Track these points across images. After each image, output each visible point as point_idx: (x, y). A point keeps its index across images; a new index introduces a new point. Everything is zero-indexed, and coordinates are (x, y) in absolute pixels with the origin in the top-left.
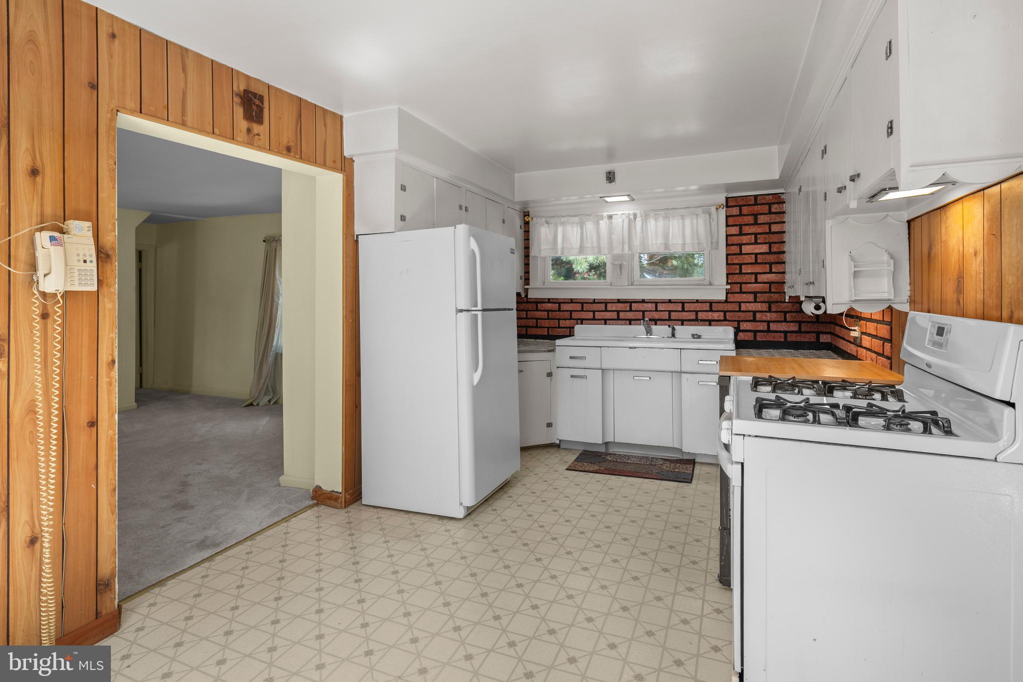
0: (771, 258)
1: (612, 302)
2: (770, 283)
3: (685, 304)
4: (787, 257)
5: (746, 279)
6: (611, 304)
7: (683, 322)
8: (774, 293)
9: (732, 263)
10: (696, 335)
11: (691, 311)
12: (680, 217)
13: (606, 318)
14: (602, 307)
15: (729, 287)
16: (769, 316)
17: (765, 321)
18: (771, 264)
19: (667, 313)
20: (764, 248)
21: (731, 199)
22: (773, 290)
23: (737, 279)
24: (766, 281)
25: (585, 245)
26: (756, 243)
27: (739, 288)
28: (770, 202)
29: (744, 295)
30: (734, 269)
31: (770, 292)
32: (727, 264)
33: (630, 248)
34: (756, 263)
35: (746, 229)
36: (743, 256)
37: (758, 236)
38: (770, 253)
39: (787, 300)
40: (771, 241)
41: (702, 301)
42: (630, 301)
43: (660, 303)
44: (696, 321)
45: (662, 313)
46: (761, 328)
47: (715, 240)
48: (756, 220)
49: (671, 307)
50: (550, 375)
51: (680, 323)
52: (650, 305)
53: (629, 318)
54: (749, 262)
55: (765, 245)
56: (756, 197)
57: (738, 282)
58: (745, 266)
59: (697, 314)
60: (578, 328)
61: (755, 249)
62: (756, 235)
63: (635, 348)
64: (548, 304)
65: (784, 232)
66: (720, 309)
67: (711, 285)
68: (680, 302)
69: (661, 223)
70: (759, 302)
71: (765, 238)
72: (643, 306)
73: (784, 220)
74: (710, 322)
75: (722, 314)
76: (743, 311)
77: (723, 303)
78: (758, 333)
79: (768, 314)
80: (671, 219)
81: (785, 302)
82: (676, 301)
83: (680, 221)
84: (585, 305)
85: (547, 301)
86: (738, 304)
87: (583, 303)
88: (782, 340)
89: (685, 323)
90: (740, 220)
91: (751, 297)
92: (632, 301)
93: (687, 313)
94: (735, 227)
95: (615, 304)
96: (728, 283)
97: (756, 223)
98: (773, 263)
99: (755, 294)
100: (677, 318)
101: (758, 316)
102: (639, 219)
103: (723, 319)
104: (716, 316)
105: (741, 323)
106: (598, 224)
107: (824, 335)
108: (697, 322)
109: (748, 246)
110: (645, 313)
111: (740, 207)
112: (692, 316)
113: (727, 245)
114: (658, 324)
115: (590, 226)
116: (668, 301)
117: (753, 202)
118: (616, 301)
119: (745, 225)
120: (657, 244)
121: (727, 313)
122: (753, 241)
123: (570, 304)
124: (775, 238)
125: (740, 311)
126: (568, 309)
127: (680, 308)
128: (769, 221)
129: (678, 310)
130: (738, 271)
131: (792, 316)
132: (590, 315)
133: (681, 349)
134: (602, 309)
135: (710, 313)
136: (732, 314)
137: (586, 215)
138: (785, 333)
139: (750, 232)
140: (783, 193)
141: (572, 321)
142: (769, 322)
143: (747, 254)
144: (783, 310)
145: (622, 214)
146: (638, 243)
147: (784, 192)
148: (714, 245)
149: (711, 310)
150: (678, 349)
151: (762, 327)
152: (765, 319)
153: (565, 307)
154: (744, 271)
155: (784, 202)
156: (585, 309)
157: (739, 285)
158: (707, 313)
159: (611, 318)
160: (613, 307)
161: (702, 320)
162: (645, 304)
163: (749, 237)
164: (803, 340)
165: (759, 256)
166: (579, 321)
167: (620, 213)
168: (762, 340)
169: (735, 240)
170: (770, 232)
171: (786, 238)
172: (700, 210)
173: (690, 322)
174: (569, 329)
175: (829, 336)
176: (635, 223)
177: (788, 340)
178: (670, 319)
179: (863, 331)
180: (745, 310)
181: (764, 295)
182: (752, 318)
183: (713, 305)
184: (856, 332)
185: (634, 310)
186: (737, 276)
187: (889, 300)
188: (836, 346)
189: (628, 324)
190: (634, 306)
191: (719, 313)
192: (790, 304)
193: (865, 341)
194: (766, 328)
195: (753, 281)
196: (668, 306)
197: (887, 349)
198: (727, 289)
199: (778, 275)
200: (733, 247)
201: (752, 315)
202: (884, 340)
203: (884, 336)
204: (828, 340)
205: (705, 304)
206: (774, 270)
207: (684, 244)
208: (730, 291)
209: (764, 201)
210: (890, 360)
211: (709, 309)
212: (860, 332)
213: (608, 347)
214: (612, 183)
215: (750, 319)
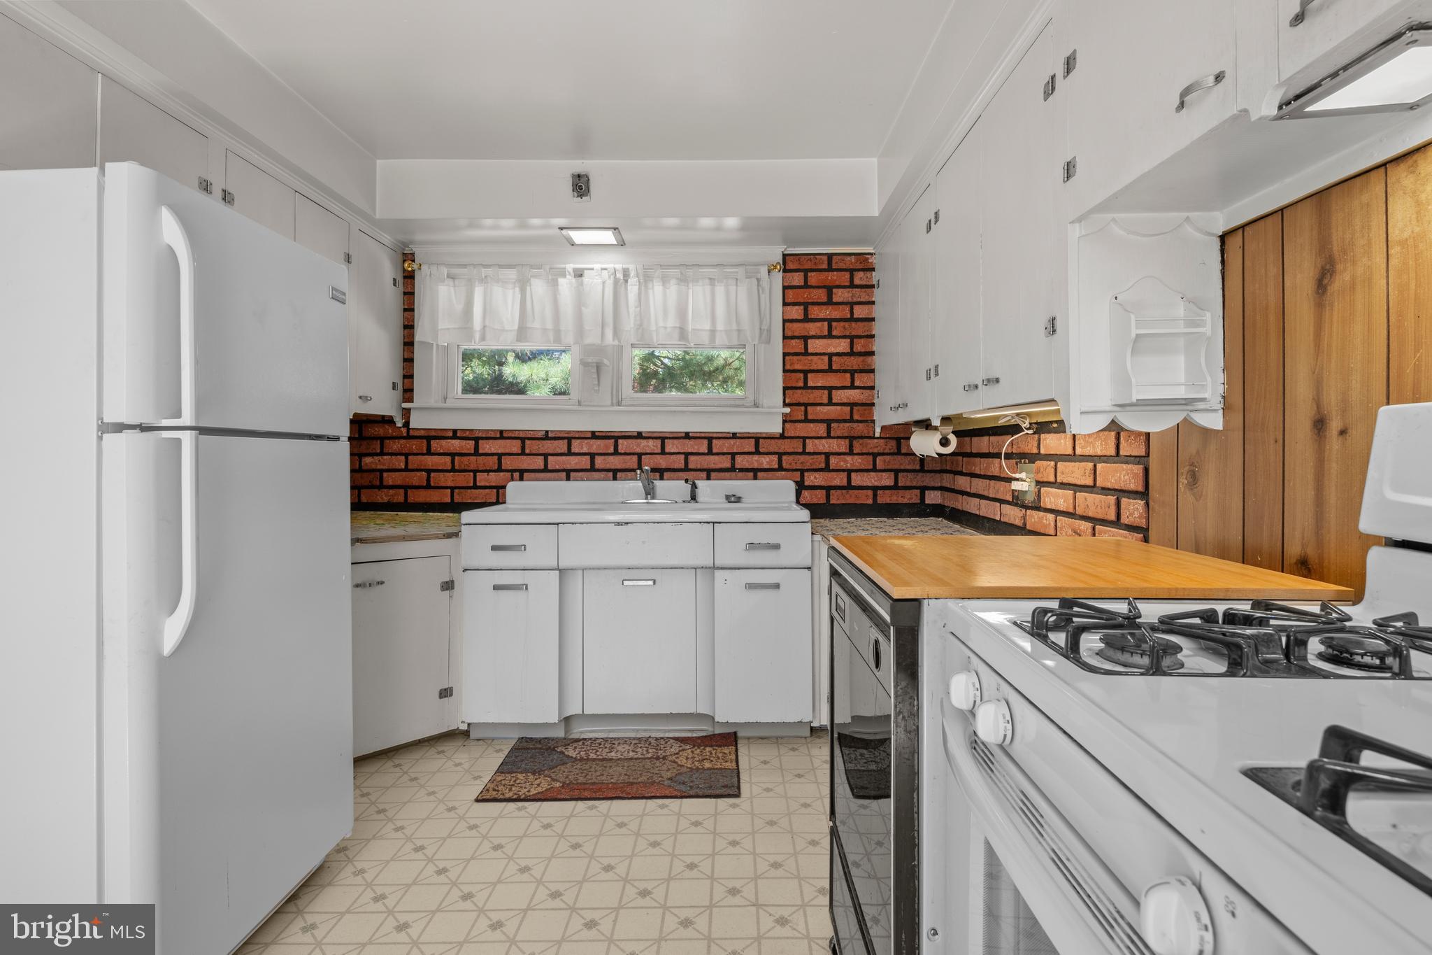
0: (854, 362)
1: (582, 436)
2: (852, 405)
3: (714, 441)
4: (878, 362)
5: (815, 399)
6: (578, 441)
7: (709, 473)
8: (858, 421)
9: (791, 369)
10: (734, 496)
11: (724, 454)
12: (707, 281)
13: (569, 467)
14: (562, 446)
15: (787, 410)
16: (850, 462)
18: (853, 373)
19: (683, 457)
20: (842, 346)
21: (792, 257)
22: (856, 417)
23: (800, 396)
24: (845, 401)
25: (529, 325)
26: (830, 336)
27: (803, 413)
28: (852, 267)
29: (812, 425)
30: (795, 379)
31: (851, 420)
32: (785, 371)
33: (616, 333)
34: (830, 370)
35: (815, 312)
36: (810, 358)
37: (834, 324)
38: (852, 353)
39: (877, 435)
40: (853, 333)
41: (742, 436)
42: (616, 434)
43: (670, 438)
44: (732, 471)
45: (673, 457)
46: (837, 482)
47: (765, 327)
48: (830, 295)
49: (689, 446)
50: (448, 586)
51: (704, 474)
52: (651, 442)
53: (613, 467)
54: (819, 368)
55: (844, 340)
56: (830, 256)
57: (802, 402)
58: (813, 374)
59: (733, 459)
60: (513, 488)
61: (829, 345)
62: (830, 321)
63: (627, 523)
64: (454, 441)
65: (873, 319)
66: (772, 450)
67: (758, 407)
68: (705, 438)
69: (673, 288)
70: (834, 438)
71: (844, 328)
72: (638, 445)
73: (873, 299)
74: (755, 473)
75: (775, 458)
76: (810, 454)
77: (777, 438)
78: (833, 492)
79: (848, 458)
80: (691, 285)
81: (874, 438)
82: (698, 435)
83: (708, 288)
84: (527, 442)
85: (451, 434)
86: (802, 440)
87: (523, 438)
88: (870, 501)
89: (713, 474)
90: (805, 295)
91: (821, 429)
92: (619, 434)
93: (716, 457)
94: (797, 307)
95: (586, 441)
96: (785, 405)
97: (830, 302)
98: (856, 371)
99: (828, 422)
100: (699, 467)
101: (834, 461)
102: (633, 281)
103: (776, 466)
104: (765, 461)
105: (806, 474)
106: (554, 284)
107: (932, 492)
108: (733, 474)
109: (817, 341)
110: (643, 457)
111: (807, 272)
112: (725, 462)
113: (785, 337)
114: (665, 477)
115: (538, 287)
116: (684, 435)
117: (825, 266)
118: (589, 435)
119: (813, 304)
120: (666, 328)
121: (784, 457)
122: (826, 333)
123: (500, 441)
124: (859, 329)
125: (804, 453)
126: (493, 450)
127: (704, 449)
128: (850, 300)
129: (701, 451)
130: (801, 384)
131: (885, 461)
132: (539, 462)
133: (714, 523)
134: (562, 451)
135: (756, 457)
136: (791, 457)
137: (532, 267)
138: (875, 489)
139: (821, 316)
140: (871, 254)
141: (502, 474)
142: (849, 472)
143: (816, 354)
144: (871, 451)
145: (602, 269)
146: (632, 326)
147: (873, 251)
148: (765, 337)
149: (757, 452)
150: (709, 523)
151: (840, 479)
152: (844, 467)
153: (486, 447)
154: (810, 384)
155: (873, 269)
156: (527, 451)
157: (803, 408)
158: (751, 456)
159: (578, 467)
160: (582, 448)
161: (741, 470)
162: (642, 441)
163: (819, 324)
164: (901, 501)
165: (834, 358)
166: (517, 475)
167: (597, 267)
168: (839, 502)
169: (798, 329)
170: (852, 319)
171: (877, 328)
172: (741, 272)
173: (722, 474)
174: (495, 490)
175: (938, 493)
176: (626, 289)
177: (878, 502)
178: (686, 469)
179: (1045, 480)
180: (812, 451)
181: (841, 425)
182: (823, 465)
183: (760, 443)
184: (1023, 483)
185: (623, 452)
186: (799, 391)
187: (1188, 402)
188: (959, 510)
189: (612, 478)
190: (623, 444)
191: (770, 456)
192: (882, 441)
193: (1055, 498)
194: (845, 483)
195: (825, 401)
196: (684, 444)
197: (1133, 510)
198: (784, 415)
199: (864, 391)
200: (794, 342)
201: (823, 460)
202: (1120, 493)
203: (1122, 486)
204: (939, 501)
205: (746, 441)
206: (857, 383)
207: (713, 332)
208: (788, 419)
209: (842, 266)
210: (1143, 532)
211: (754, 450)
212: (1034, 484)
213: (573, 523)
214: (584, 198)
215: (820, 467)
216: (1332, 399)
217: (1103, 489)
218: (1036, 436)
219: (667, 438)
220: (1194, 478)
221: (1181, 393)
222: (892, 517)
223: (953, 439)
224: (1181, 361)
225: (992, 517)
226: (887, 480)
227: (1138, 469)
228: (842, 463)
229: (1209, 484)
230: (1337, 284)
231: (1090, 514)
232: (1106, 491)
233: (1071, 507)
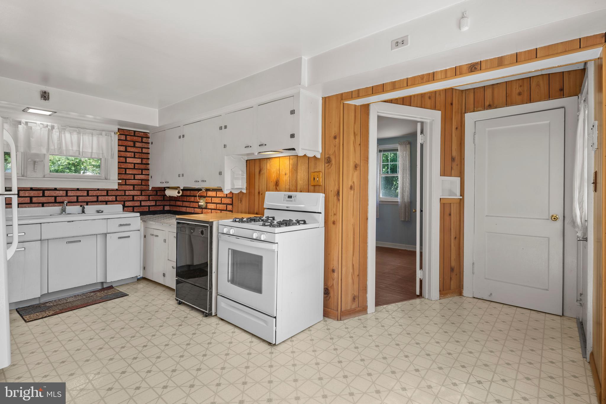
0: (143, 167)
1: (24, 189)
2: (142, 180)
3: (90, 191)
4: (150, 167)
5: (129, 177)
6: (23, 191)
7: (87, 203)
9: (121, 167)
10: (100, 210)
11: (93, 196)
12: (91, 135)
15: (120, 181)
16: (141, 198)
17: (139, 201)
18: (142, 170)
19: (76, 197)
20: (139, 161)
21: (121, 130)
22: (143, 184)
23: (124, 177)
24: (140, 179)
26: (134, 157)
27: (125, 182)
28: (142, 136)
29: (128, 186)
30: (122, 171)
31: (141, 185)
32: (119, 168)
34: (134, 168)
35: (129, 149)
36: (127, 164)
37: (136, 154)
38: (142, 164)
39: (150, 189)
40: (142, 157)
41: (101, 189)
42: (43, 189)
43: (70, 190)
44: (97, 202)
45: (71, 197)
46: (137, 205)
47: (112, 153)
48: (134, 144)
51: (85, 203)
52: (61, 192)
53: (42, 202)
54: (130, 167)
55: (140, 159)
56: (135, 132)
57: (124, 178)
58: (128, 169)
59: (97, 198)
61: (134, 160)
62: (135, 153)
65: (149, 153)
66: (113, 194)
67: (107, 180)
68: (86, 190)
69: (75, 136)
70: (135, 190)
71: (139, 155)
73: (149, 147)
74: (106, 202)
75: (114, 197)
76: (127, 196)
77: (115, 190)
78: (135, 208)
79: (141, 197)
80: (81, 135)
81: (149, 190)
82: (83, 189)
83: (91, 138)
86: (125, 191)
88: (148, 210)
89: (90, 203)
90: (126, 143)
91: (131, 187)
93: (91, 197)
94: (123, 147)
95: (27, 191)
96: (119, 179)
97: (134, 146)
98: (143, 169)
99: (134, 185)
100: (83, 201)
101: (135, 198)
102: (56, 130)
103: (115, 200)
104: (110, 198)
105: (126, 202)
108: (98, 203)
109: (130, 159)
110: (57, 197)
111: (126, 135)
112: (95, 199)
113: (119, 157)
114: (69, 205)
116: (76, 189)
117: (133, 134)
118: (29, 189)
119: (129, 146)
120: (73, 150)
121: (118, 197)
122: (133, 156)
124: (144, 156)
125: (125, 195)
128: (141, 147)
129: (84, 195)
130: (124, 172)
131: (152, 197)
133: (107, 219)
135: (107, 197)
136: (120, 197)
138: (149, 206)
139: (131, 151)
140: (148, 133)
142: (141, 201)
143: (129, 163)
144: (148, 194)
145: (41, 124)
146: (56, 147)
148: (112, 157)
149: (107, 195)
151: (137, 204)
152: (139, 200)
155: (149, 138)
157: (125, 180)
158: (105, 197)
161: (101, 202)
162: (56, 191)
163: (131, 153)
164: (157, 209)
165: (136, 165)
167: (38, 122)
168: (137, 211)
169: (123, 154)
170: (142, 153)
171: (150, 156)
172: (104, 133)
173: (93, 203)
175: (168, 207)
176: (53, 133)
177: (150, 210)
178: (77, 201)
179: (208, 202)
180: (128, 195)
181: (138, 186)
182: (132, 199)
183: (109, 192)
184: (202, 203)
185: (47, 195)
186: (123, 175)
187: (241, 188)
188: (178, 211)
189: (41, 206)
190: (47, 193)
191: (112, 196)
192: (151, 191)
193: (210, 206)
194: (139, 205)
195: (133, 178)
196: (76, 193)
197: (229, 207)
198: (119, 183)
199: (146, 176)
200: (121, 158)
201: (132, 198)
202: (227, 204)
203: (228, 203)
204: (168, 209)
205: (103, 191)
206: (143, 173)
207: (92, 153)
208: (119, 184)
209: (138, 135)
210: (232, 211)
211: (106, 195)
212: (205, 203)
213: (48, 223)
214: (46, 101)
215: (131, 200)
216: (260, 189)
217: (223, 203)
218: (206, 192)
219: (68, 190)
220: (241, 201)
221: (240, 187)
222: (154, 215)
223: (181, 192)
224: (241, 181)
225: (191, 212)
226: (153, 203)
227: (231, 199)
228: (138, 198)
229: (243, 202)
230: (262, 172)
231: (220, 209)
232: (224, 204)
233: (216, 207)
